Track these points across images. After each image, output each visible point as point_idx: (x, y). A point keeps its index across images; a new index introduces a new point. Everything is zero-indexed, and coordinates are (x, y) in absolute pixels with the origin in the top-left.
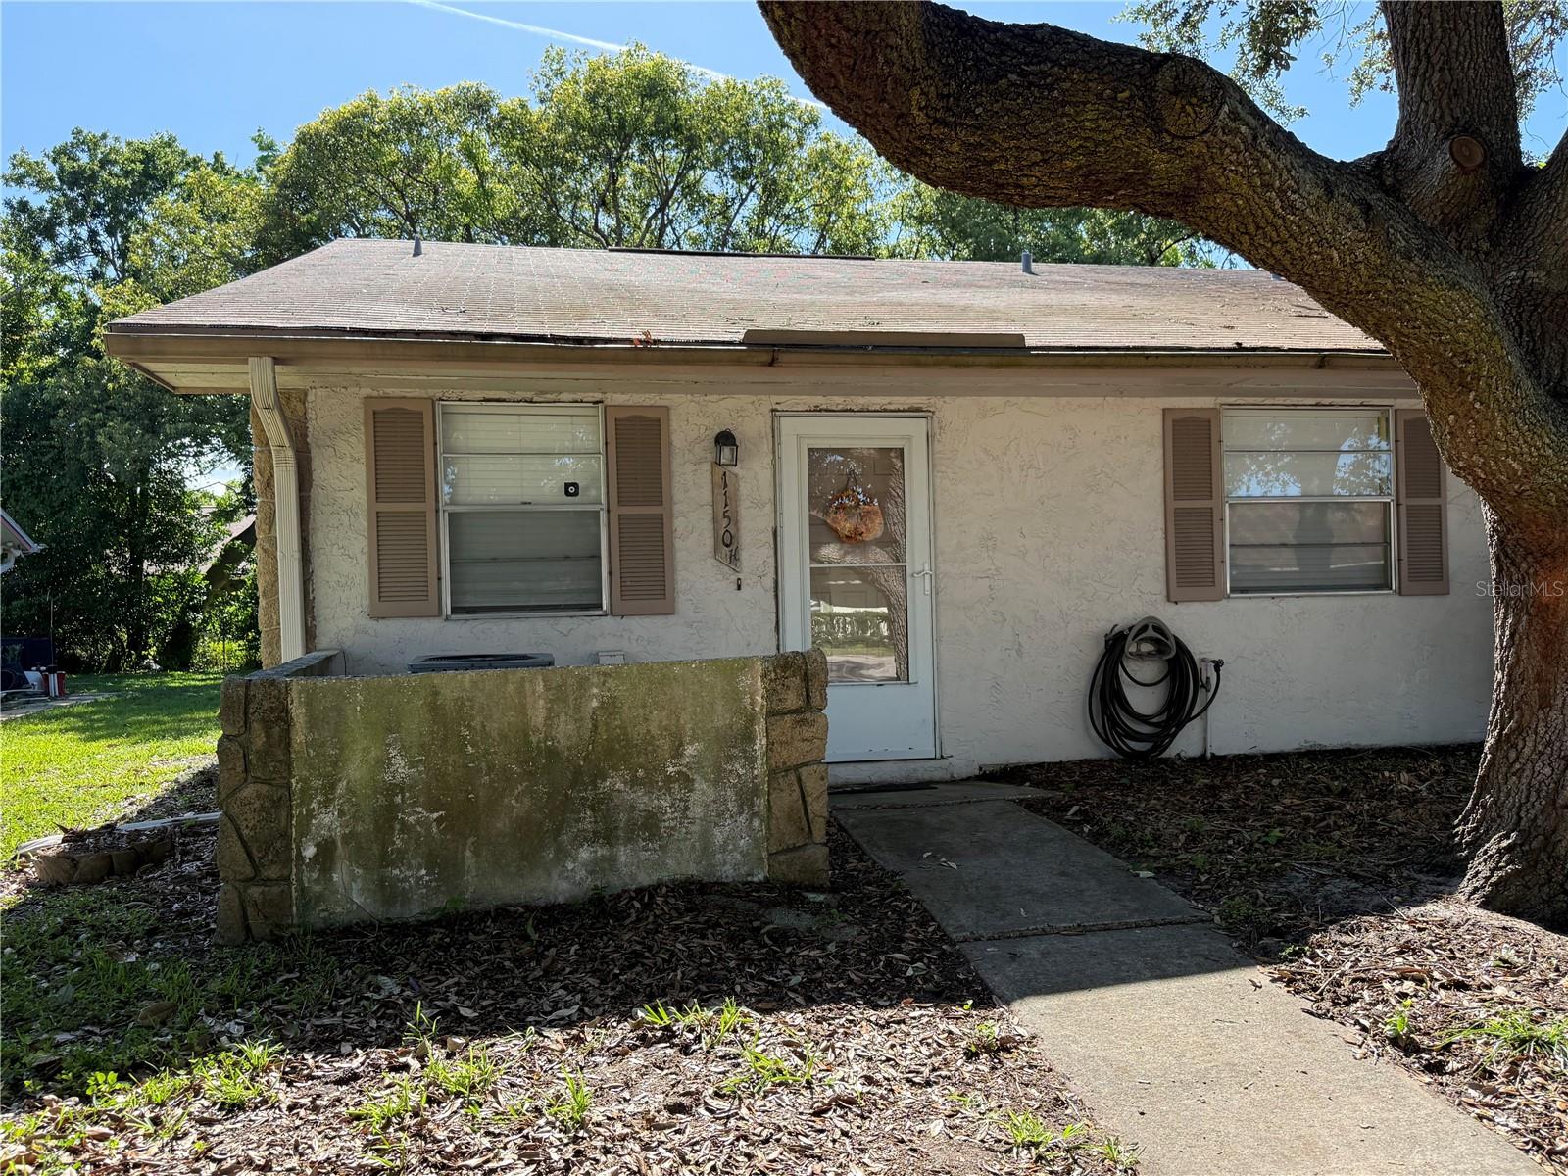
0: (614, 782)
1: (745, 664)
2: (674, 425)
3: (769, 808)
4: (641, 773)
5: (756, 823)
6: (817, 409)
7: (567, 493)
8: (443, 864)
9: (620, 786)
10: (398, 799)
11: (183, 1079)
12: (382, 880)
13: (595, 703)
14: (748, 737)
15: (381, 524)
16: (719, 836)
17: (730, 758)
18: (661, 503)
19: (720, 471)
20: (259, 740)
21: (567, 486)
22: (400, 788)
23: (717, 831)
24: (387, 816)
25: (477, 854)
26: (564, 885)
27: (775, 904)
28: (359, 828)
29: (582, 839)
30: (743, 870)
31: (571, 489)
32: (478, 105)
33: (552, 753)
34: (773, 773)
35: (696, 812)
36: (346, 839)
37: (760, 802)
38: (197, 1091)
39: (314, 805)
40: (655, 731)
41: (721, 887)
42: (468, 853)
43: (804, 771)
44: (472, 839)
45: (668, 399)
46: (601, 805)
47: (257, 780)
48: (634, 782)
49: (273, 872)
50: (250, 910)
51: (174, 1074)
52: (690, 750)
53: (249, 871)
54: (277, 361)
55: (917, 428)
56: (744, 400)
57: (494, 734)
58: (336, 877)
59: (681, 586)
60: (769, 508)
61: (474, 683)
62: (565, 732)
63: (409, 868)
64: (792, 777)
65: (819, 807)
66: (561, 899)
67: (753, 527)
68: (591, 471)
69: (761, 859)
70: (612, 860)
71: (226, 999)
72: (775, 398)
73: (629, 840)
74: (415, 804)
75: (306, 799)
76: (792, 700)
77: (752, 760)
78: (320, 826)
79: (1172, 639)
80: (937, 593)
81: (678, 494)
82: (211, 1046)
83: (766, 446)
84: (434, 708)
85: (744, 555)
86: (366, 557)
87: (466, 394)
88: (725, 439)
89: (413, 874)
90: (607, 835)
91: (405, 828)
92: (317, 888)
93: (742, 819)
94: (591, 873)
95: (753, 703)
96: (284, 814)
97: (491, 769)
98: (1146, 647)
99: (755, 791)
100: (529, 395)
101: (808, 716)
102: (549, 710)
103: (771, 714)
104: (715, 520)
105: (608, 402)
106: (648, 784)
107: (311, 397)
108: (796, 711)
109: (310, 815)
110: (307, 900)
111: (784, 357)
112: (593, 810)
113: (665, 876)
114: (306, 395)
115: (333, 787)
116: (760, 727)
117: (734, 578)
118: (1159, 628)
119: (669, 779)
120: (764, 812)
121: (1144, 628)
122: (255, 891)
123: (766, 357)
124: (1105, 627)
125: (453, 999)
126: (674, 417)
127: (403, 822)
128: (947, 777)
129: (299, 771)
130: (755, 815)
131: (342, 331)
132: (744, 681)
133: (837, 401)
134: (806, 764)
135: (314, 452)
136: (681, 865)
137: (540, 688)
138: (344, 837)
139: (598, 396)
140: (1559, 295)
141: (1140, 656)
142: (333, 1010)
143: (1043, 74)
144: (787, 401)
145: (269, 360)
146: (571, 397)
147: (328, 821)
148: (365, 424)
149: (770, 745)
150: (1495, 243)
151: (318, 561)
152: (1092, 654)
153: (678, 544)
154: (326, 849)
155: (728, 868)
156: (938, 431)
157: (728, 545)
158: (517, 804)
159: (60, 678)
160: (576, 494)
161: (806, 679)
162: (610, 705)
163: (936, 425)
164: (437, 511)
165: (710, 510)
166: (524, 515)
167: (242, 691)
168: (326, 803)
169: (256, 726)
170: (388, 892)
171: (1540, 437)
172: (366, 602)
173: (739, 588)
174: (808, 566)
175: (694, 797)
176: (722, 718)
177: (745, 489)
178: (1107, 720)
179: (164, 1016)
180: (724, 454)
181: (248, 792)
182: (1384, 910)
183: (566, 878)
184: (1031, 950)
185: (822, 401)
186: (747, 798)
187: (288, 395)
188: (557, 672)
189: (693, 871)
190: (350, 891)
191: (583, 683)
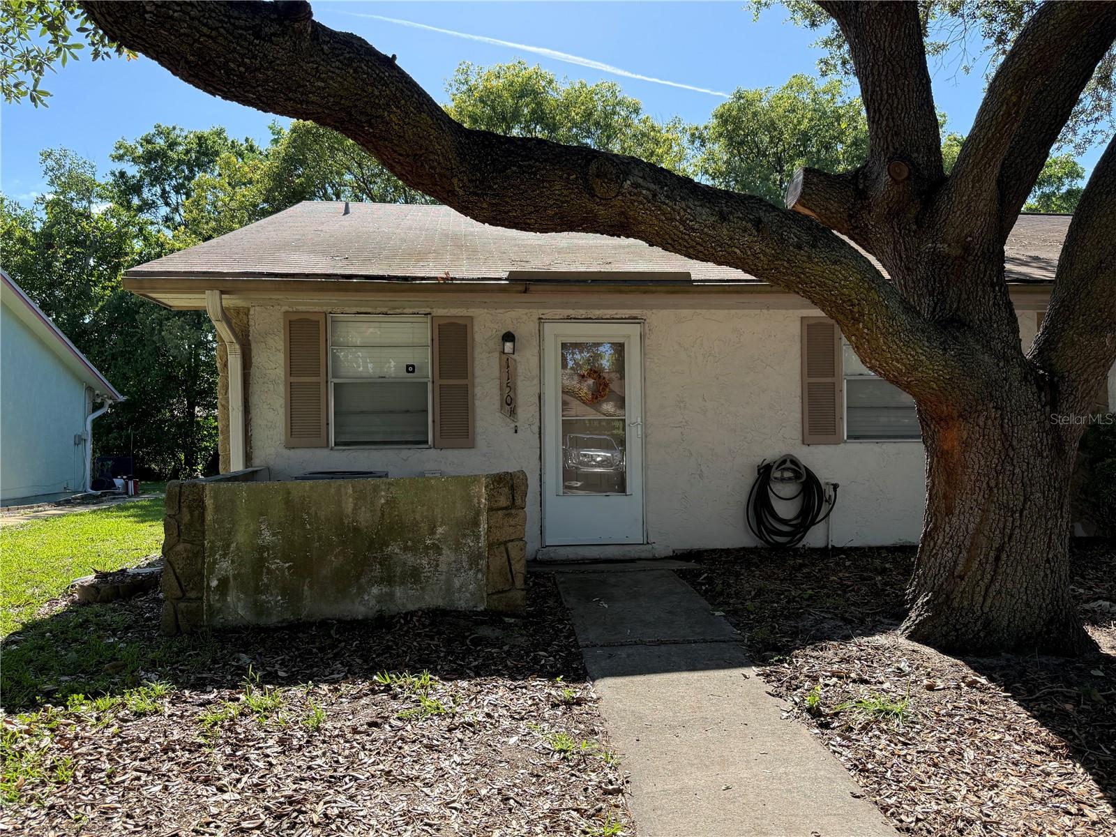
0: (394, 548)
1: (475, 479)
2: (476, 328)
3: (488, 567)
4: (410, 543)
5: (480, 576)
6: (569, 318)
7: (408, 371)
8: (291, 594)
9: (397, 550)
10: (266, 554)
11: (118, 699)
12: (256, 601)
13: (383, 501)
14: (476, 523)
15: (292, 389)
16: (457, 583)
17: (464, 536)
18: (466, 377)
19: (504, 357)
20: (186, 518)
21: (408, 366)
22: (262, 549)
23: (456, 580)
24: (259, 564)
25: (311, 587)
26: (362, 609)
27: (483, 623)
28: (243, 571)
29: (372, 582)
30: (471, 604)
31: (410, 369)
33: (356, 530)
34: (490, 546)
35: (443, 567)
36: (235, 577)
37: (483, 563)
38: (124, 706)
39: (217, 556)
40: (418, 518)
41: (458, 614)
42: (306, 588)
43: (510, 545)
44: (308, 580)
45: (472, 312)
46: (385, 561)
47: (185, 541)
48: (406, 549)
49: (193, 595)
50: (179, 616)
51: (112, 696)
52: (440, 530)
53: (179, 593)
54: (222, 292)
55: (634, 330)
56: (521, 312)
57: (322, 517)
58: (229, 599)
59: (479, 430)
60: (536, 381)
61: (312, 488)
62: (365, 517)
63: (271, 595)
64: (502, 548)
65: (519, 567)
66: (360, 617)
67: (525, 393)
68: (424, 358)
69: (482, 597)
70: (391, 595)
71: (153, 663)
72: (541, 311)
73: (403, 583)
74: (275, 558)
75: (212, 554)
76: (503, 501)
77: (478, 538)
78: (220, 569)
79: (804, 469)
80: (646, 437)
81: (478, 372)
82: (137, 683)
83: (535, 342)
84: (288, 502)
85: (520, 411)
86: (283, 410)
87: (347, 310)
88: (509, 337)
89: (273, 598)
90: (389, 580)
91: (269, 571)
92: (218, 605)
93: (471, 573)
94: (378, 602)
95: (479, 503)
96: (200, 561)
97: (320, 538)
98: (787, 474)
99: (480, 556)
100: (385, 310)
101: (513, 511)
102: (355, 504)
103: (491, 509)
104: (501, 389)
105: (434, 314)
106: (414, 550)
107: (252, 312)
108: (506, 508)
109: (215, 562)
110: (212, 612)
111: (532, 288)
112: (381, 565)
113: (423, 605)
114: (249, 310)
115: (228, 546)
116: (483, 518)
117: (513, 425)
118: (794, 462)
119: (427, 548)
120: (485, 569)
121: (784, 462)
122: (182, 605)
123: (522, 288)
124: (759, 461)
125: (277, 666)
126: (476, 323)
127: (268, 569)
128: (650, 556)
129: (209, 537)
130: (479, 570)
131: (262, 274)
132: (474, 489)
133: (582, 313)
134: (512, 541)
135: (253, 346)
136: (433, 599)
137: (350, 491)
138: (234, 575)
139: (428, 310)
140: (956, 258)
141: (782, 480)
142: (210, 670)
143: (531, 167)
144: (549, 313)
145: (217, 292)
146: (411, 311)
147: (225, 566)
148: (284, 329)
149: (489, 527)
151: (254, 412)
152: (750, 478)
153: (477, 403)
154: (224, 582)
155: (462, 604)
156: (647, 332)
157: (509, 404)
158: (335, 560)
159: (135, 483)
160: (413, 372)
161: (512, 488)
162: (391, 502)
163: (647, 327)
164: (327, 382)
165: (498, 382)
166: (380, 385)
167: (177, 489)
168: (224, 556)
169: (185, 510)
170: (259, 609)
172: (283, 438)
173: (516, 432)
174: (560, 418)
175: (442, 558)
176: (460, 511)
177: (521, 369)
178: (760, 522)
179: (119, 670)
180: (508, 346)
181: (180, 547)
182: (846, 638)
183: (364, 604)
184: (623, 653)
185: (571, 312)
186: (474, 559)
187: (238, 310)
188: (361, 482)
189: (440, 603)
190: (237, 607)
191: (376, 489)
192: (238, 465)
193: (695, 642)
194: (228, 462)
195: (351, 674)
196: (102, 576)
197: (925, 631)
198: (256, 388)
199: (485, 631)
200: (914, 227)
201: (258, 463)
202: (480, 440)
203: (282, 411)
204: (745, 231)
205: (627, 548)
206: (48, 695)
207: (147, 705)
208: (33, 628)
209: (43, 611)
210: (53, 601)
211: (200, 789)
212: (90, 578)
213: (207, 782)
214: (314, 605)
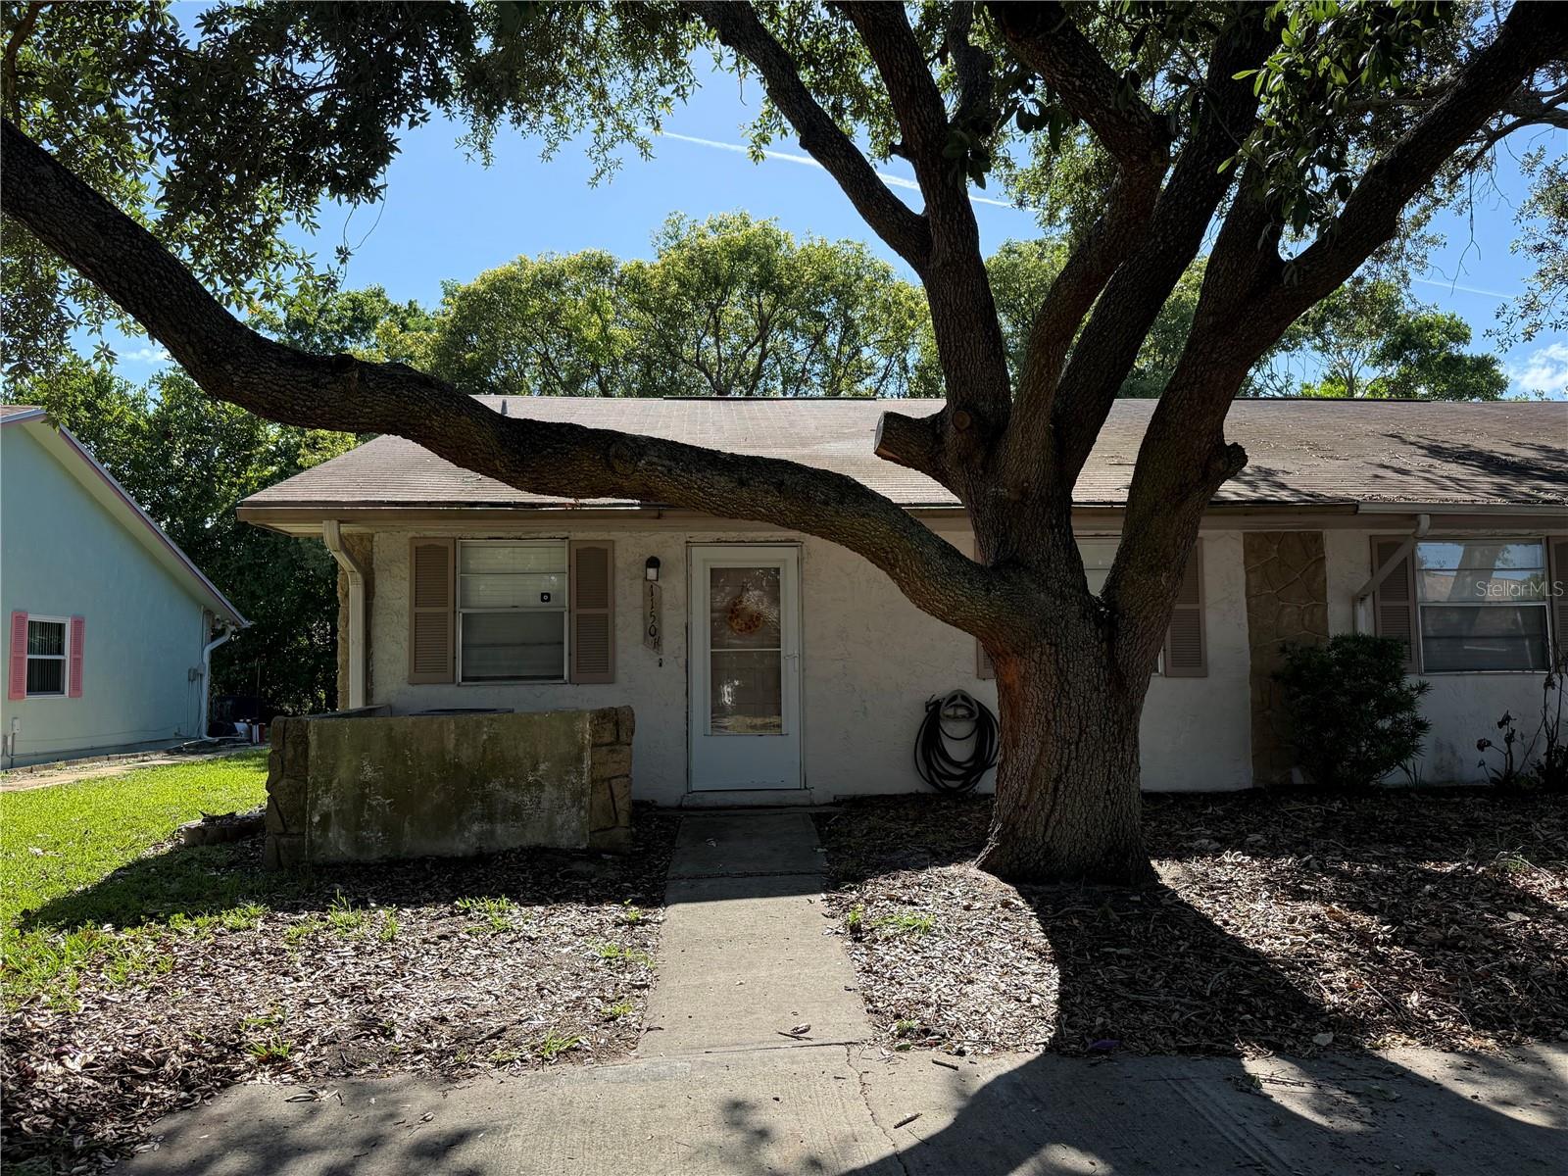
0: (496, 785)
1: (579, 714)
2: (618, 553)
3: (591, 804)
4: (512, 780)
5: (582, 813)
6: (719, 541)
7: (543, 600)
8: (392, 830)
9: (498, 787)
10: (367, 791)
11: (216, 919)
12: (357, 837)
13: (485, 737)
14: (580, 760)
15: (418, 622)
16: (559, 820)
17: (568, 772)
18: (606, 606)
19: (648, 584)
20: (290, 753)
21: (543, 595)
22: (367, 784)
23: (558, 817)
24: (361, 801)
25: (411, 825)
26: (462, 846)
27: (582, 859)
28: (344, 807)
29: (474, 818)
30: (574, 842)
31: (545, 597)
32: (601, 268)
33: (458, 766)
34: (594, 782)
35: (545, 804)
36: (337, 812)
37: (586, 800)
38: (221, 924)
39: (320, 792)
40: (521, 755)
41: (558, 851)
42: (406, 824)
43: (614, 781)
44: (408, 817)
45: (614, 535)
46: (485, 798)
47: (288, 776)
48: (507, 786)
49: (294, 830)
50: (282, 852)
51: (210, 916)
52: (542, 767)
53: (281, 829)
54: (340, 522)
55: (790, 554)
56: (666, 535)
57: (424, 754)
58: (330, 835)
59: (619, 663)
60: (683, 610)
61: (414, 723)
62: (466, 754)
63: (372, 831)
64: (606, 784)
65: (623, 805)
66: (460, 855)
67: (672, 622)
68: (556, 583)
69: (585, 835)
70: (492, 833)
71: (252, 892)
72: (689, 534)
73: (504, 821)
74: (377, 794)
75: (315, 789)
76: (607, 737)
77: (581, 774)
78: (323, 805)
79: (975, 705)
80: (804, 670)
81: (619, 600)
82: (233, 905)
83: (682, 567)
84: (389, 737)
85: (665, 643)
86: (407, 643)
87: (477, 535)
88: (653, 562)
89: (374, 835)
90: (490, 817)
91: (371, 808)
92: (320, 841)
93: (574, 809)
94: (480, 839)
95: (583, 738)
96: (302, 796)
97: (421, 775)
98: (961, 712)
99: (583, 793)
100: (519, 534)
101: (617, 747)
102: (458, 740)
103: (594, 745)
104: (645, 618)
105: (572, 538)
106: (516, 786)
107: (376, 538)
108: (611, 744)
109: (317, 798)
110: (314, 848)
111: (665, 513)
112: (482, 802)
113: (524, 843)
114: (373, 536)
115: (331, 782)
116: (587, 755)
117: (658, 658)
118: (965, 698)
119: (529, 784)
120: (588, 807)
121: (954, 698)
122: (284, 841)
123: (655, 514)
124: (927, 697)
125: (369, 894)
126: (617, 547)
127: (369, 805)
128: (808, 803)
129: (312, 772)
130: (582, 808)
131: (382, 503)
132: (579, 725)
133: (733, 535)
134: (616, 777)
135: (377, 575)
136: (534, 837)
137: (452, 727)
138: (336, 811)
139: (566, 534)
140: (1015, 502)
141: (955, 718)
142: (304, 897)
144: (698, 536)
145: (335, 522)
146: (549, 535)
147: (327, 802)
148: (411, 556)
149: (593, 764)
150: (985, 470)
151: (376, 647)
152: (920, 716)
153: (618, 634)
154: (325, 818)
155: (564, 841)
156: (806, 556)
157: (653, 635)
158: (436, 796)
159: (261, 729)
160: (548, 600)
161: (617, 724)
162: (494, 739)
163: (805, 551)
164: (455, 612)
165: (640, 611)
166: (514, 615)
167: (282, 725)
168: (327, 791)
169: (289, 746)
170: (359, 844)
171: (951, 591)
172: (406, 674)
173: (660, 665)
174: (709, 651)
175: (545, 795)
176: (563, 748)
177: (666, 596)
178: (930, 766)
179: (218, 896)
180: (652, 573)
181: (284, 783)
182: (922, 868)
183: (464, 842)
184: (705, 885)
185: (722, 535)
186: (578, 796)
187: (361, 537)
188: (463, 718)
189: (542, 841)
190: (338, 843)
191: (479, 725)
192: (356, 702)
193: (781, 874)
194: (346, 699)
195: (436, 900)
196: (210, 820)
197: (993, 861)
198: (379, 619)
199: (580, 866)
200: (981, 472)
201: (381, 696)
202: (620, 675)
203: (406, 645)
204: (767, 492)
205: (783, 794)
206: (152, 917)
207: (243, 923)
208: (141, 863)
209: (149, 853)
210: (158, 845)
211: (279, 979)
212: (197, 822)
213: (285, 974)
214: (416, 842)
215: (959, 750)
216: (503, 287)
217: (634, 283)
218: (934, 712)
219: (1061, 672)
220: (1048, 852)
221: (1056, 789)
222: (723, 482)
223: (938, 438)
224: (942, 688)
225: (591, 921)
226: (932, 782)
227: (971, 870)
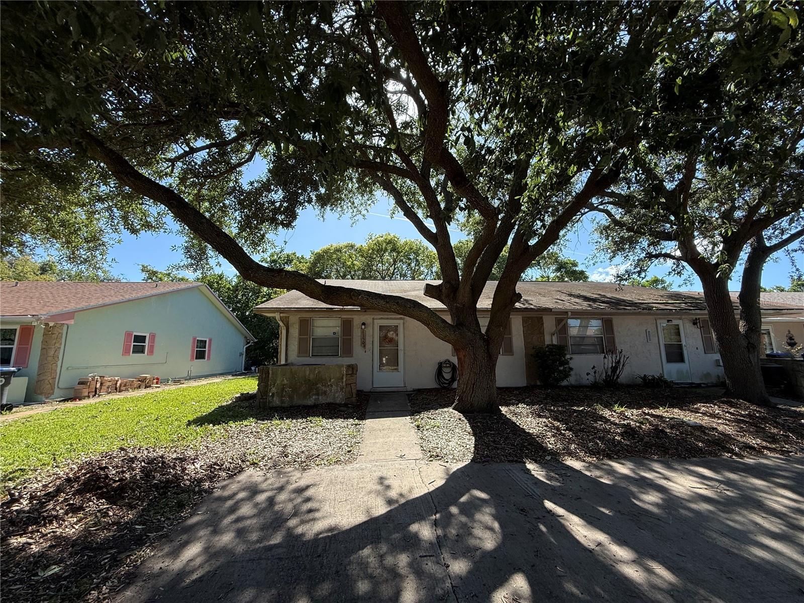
0: (319, 385)
1: (343, 366)
2: (354, 321)
3: (346, 391)
5: (343, 393)
6: (382, 318)
8: (291, 397)
10: (285, 387)
11: (241, 422)
12: (282, 400)
13: (317, 372)
14: (342, 378)
15: (300, 340)
17: (339, 382)
18: (350, 336)
19: (362, 330)
20: (264, 376)
22: (284, 385)
23: (336, 394)
24: (283, 389)
27: (343, 406)
28: (278, 391)
29: (314, 395)
30: (340, 401)
31: (334, 333)
32: (352, 246)
33: (309, 380)
34: (346, 385)
35: (333, 391)
36: (276, 393)
37: (344, 390)
38: (243, 424)
40: (327, 377)
41: (336, 404)
42: (295, 396)
43: (352, 385)
44: (296, 394)
45: (353, 317)
46: (317, 389)
48: (323, 385)
49: (264, 398)
50: (261, 404)
52: (332, 380)
53: (261, 397)
54: (281, 313)
55: (401, 322)
56: (367, 316)
57: (300, 376)
58: (274, 399)
59: (354, 352)
60: (372, 337)
61: (298, 368)
62: (312, 377)
64: (350, 385)
65: (354, 391)
66: (309, 405)
67: (368, 340)
68: (338, 330)
69: (344, 400)
70: (318, 399)
71: (252, 415)
72: (373, 316)
73: (322, 395)
74: (287, 387)
75: (271, 386)
76: (350, 372)
77: (343, 382)
79: (452, 363)
80: (405, 354)
81: (354, 334)
82: (247, 419)
83: (372, 325)
84: (291, 372)
85: (367, 346)
86: (297, 346)
87: (316, 316)
88: (364, 324)
89: (286, 399)
90: (318, 394)
91: (286, 391)
93: (341, 392)
94: (315, 400)
95: (344, 372)
96: (267, 388)
97: (299, 382)
98: (448, 365)
99: (343, 388)
100: (327, 316)
101: (353, 375)
102: (309, 373)
103: (347, 374)
104: (361, 339)
105: (342, 318)
106: (325, 386)
107: (290, 318)
108: (351, 374)
109: (271, 389)
110: (270, 402)
111: (367, 311)
113: (327, 402)
115: (275, 384)
116: (345, 377)
117: (365, 350)
118: (449, 361)
119: (329, 385)
121: (446, 361)
122: (262, 401)
123: (364, 311)
124: (438, 361)
128: (406, 391)
129: (270, 381)
131: (292, 308)
132: (342, 369)
133: (386, 317)
134: (352, 383)
135: (290, 327)
136: (329, 400)
137: (308, 369)
139: (340, 317)
140: (461, 308)
141: (446, 367)
142: (266, 417)
144: (376, 317)
145: (279, 313)
146: (335, 316)
147: (274, 390)
148: (299, 322)
149: (346, 380)
150: (453, 299)
151: (289, 346)
152: (436, 367)
153: (354, 344)
154: (273, 394)
155: (338, 401)
157: (364, 344)
158: (303, 389)
161: (353, 369)
162: (319, 372)
163: (405, 321)
164: (310, 337)
165: (360, 337)
166: (325, 338)
167: (264, 368)
168: (274, 387)
169: (264, 374)
170: (282, 402)
171: (445, 332)
172: (297, 354)
173: (365, 352)
174: (379, 348)
175: (333, 388)
176: (338, 375)
177: (367, 333)
178: (439, 381)
179: (242, 416)
180: (363, 327)
181: (262, 384)
182: (437, 409)
183: (310, 401)
184: (377, 414)
185: (382, 316)
186: (342, 389)
187: (286, 317)
188: (311, 367)
189: (332, 401)
190: (276, 401)
191: (315, 368)
192: (283, 362)
193: (397, 411)
194: (280, 361)
195: (302, 418)
196: (242, 394)
197: (457, 407)
198: (289, 339)
199: (342, 408)
201: (289, 361)
202: (354, 355)
204: (394, 305)
205: (399, 388)
206: (224, 422)
207: (249, 424)
208: (222, 407)
209: (225, 404)
210: (227, 401)
211: (258, 440)
212: (238, 395)
213: (259, 438)
214: (297, 401)
215: (447, 376)
216: (326, 252)
217: (360, 251)
218: (440, 366)
219: (474, 354)
220: (472, 404)
221: (473, 387)
222: (382, 302)
223: (441, 291)
224: (443, 359)
225: (345, 424)
226: (440, 385)
227: (451, 410)
